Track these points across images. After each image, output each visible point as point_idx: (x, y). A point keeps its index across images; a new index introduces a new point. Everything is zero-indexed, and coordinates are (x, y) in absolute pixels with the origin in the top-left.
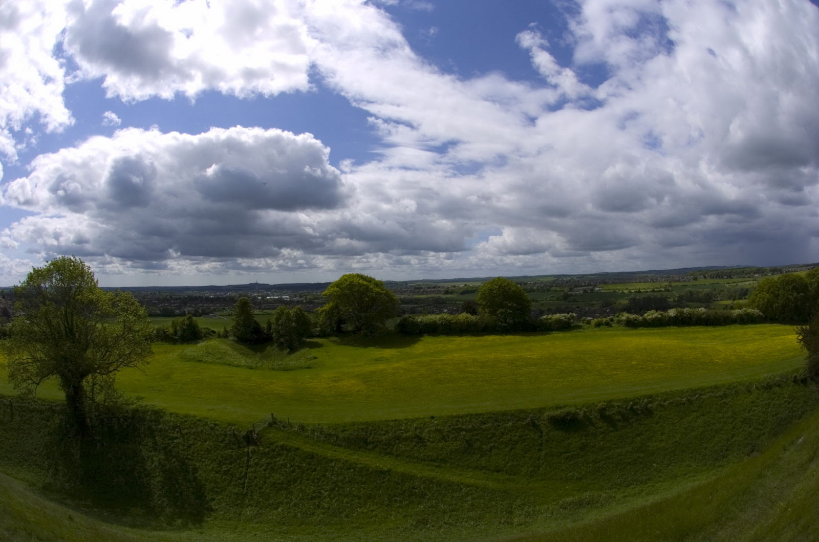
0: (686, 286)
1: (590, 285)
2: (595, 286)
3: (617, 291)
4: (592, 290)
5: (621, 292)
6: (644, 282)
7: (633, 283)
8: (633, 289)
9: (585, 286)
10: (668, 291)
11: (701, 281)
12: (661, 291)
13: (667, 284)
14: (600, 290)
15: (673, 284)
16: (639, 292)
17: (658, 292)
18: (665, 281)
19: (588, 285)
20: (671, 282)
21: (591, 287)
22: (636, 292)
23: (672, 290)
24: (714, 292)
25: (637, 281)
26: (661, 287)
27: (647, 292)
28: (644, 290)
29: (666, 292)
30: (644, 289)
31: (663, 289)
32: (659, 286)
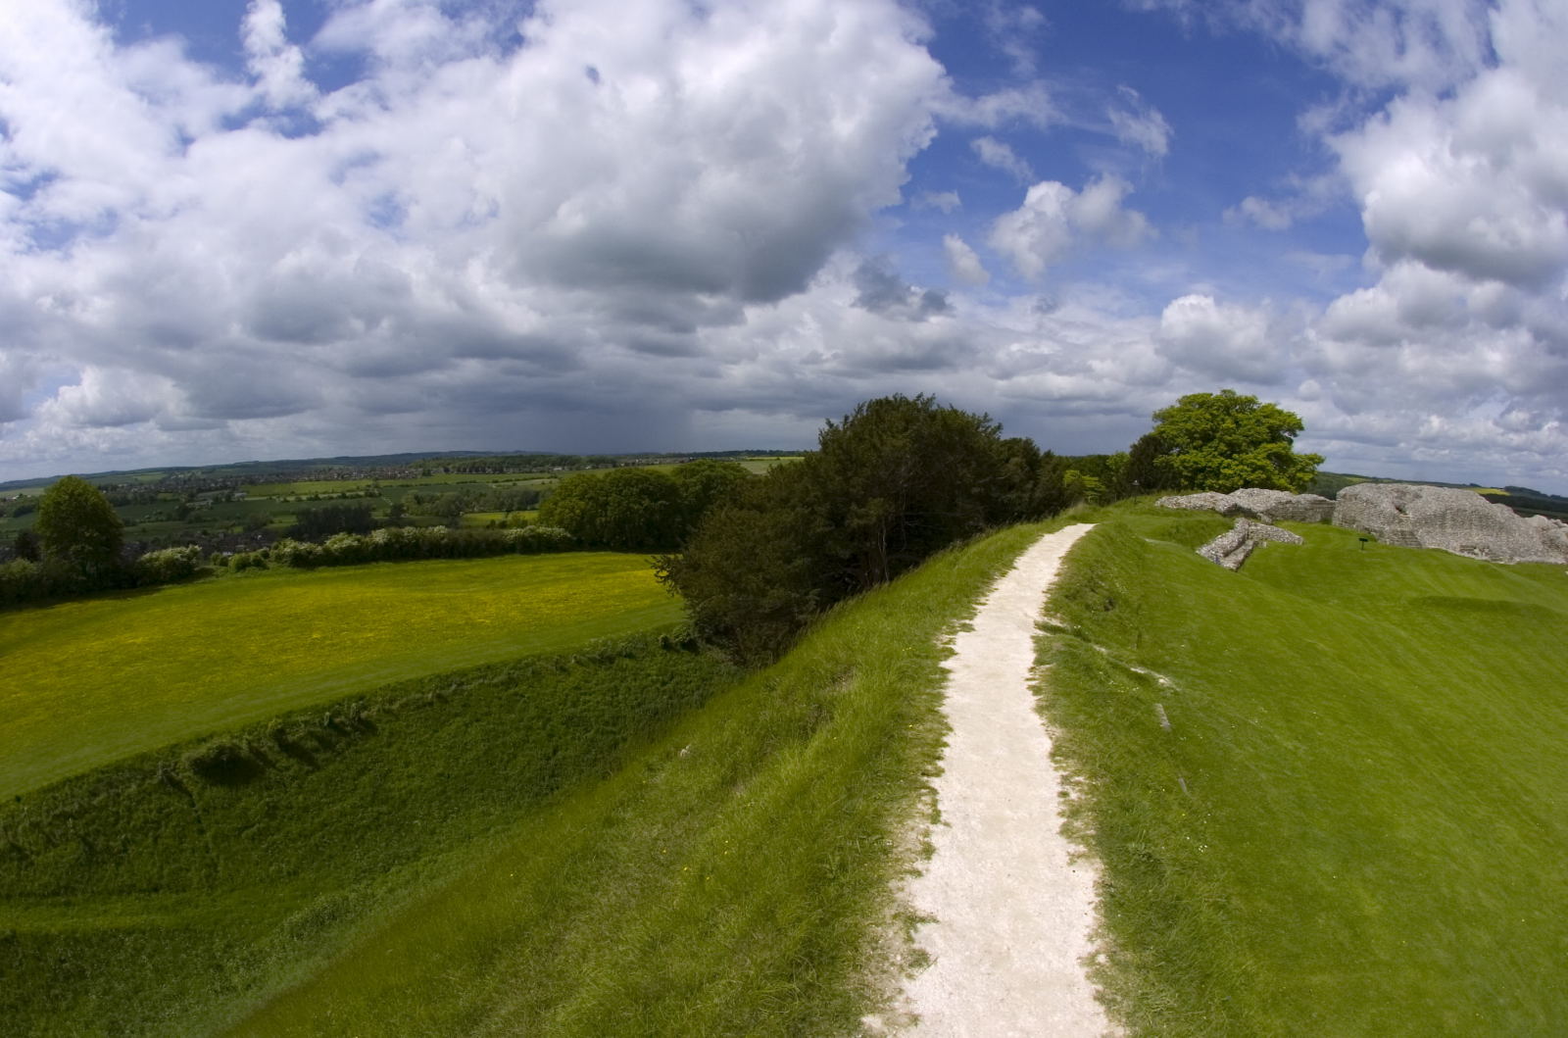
0: (407, 486)
1: (226, 487)
2: (234, 489)
3: (274, 497)
4: (229, 499)
5: (282, 499)
6: (326, 479)
7: (306, 481)
8: (306, 494)
9: (217, 489)
10: (371, 495)
11: (439, 477)
12: (360, 497)
13: (370, 482)
14: (243, 497)
15: (383, 483)
16: (317, 498)
17: (352, 497)
18: (365, 477)
19: (222, 488)
20: (377, 479)
21: (226, 492)
22: (310, 499)
23: (380, 495)
24: (466, 498)
25: (313, 478)
26: (358, 488)
27: (332, 498)
28: (326, 495)
29: (369, 498)
30: (324, 493)
31: (362, 493)
32: (354, 487)
